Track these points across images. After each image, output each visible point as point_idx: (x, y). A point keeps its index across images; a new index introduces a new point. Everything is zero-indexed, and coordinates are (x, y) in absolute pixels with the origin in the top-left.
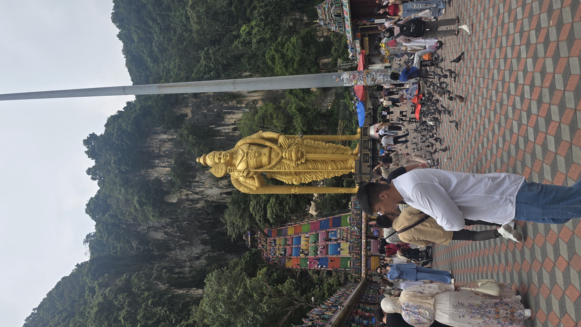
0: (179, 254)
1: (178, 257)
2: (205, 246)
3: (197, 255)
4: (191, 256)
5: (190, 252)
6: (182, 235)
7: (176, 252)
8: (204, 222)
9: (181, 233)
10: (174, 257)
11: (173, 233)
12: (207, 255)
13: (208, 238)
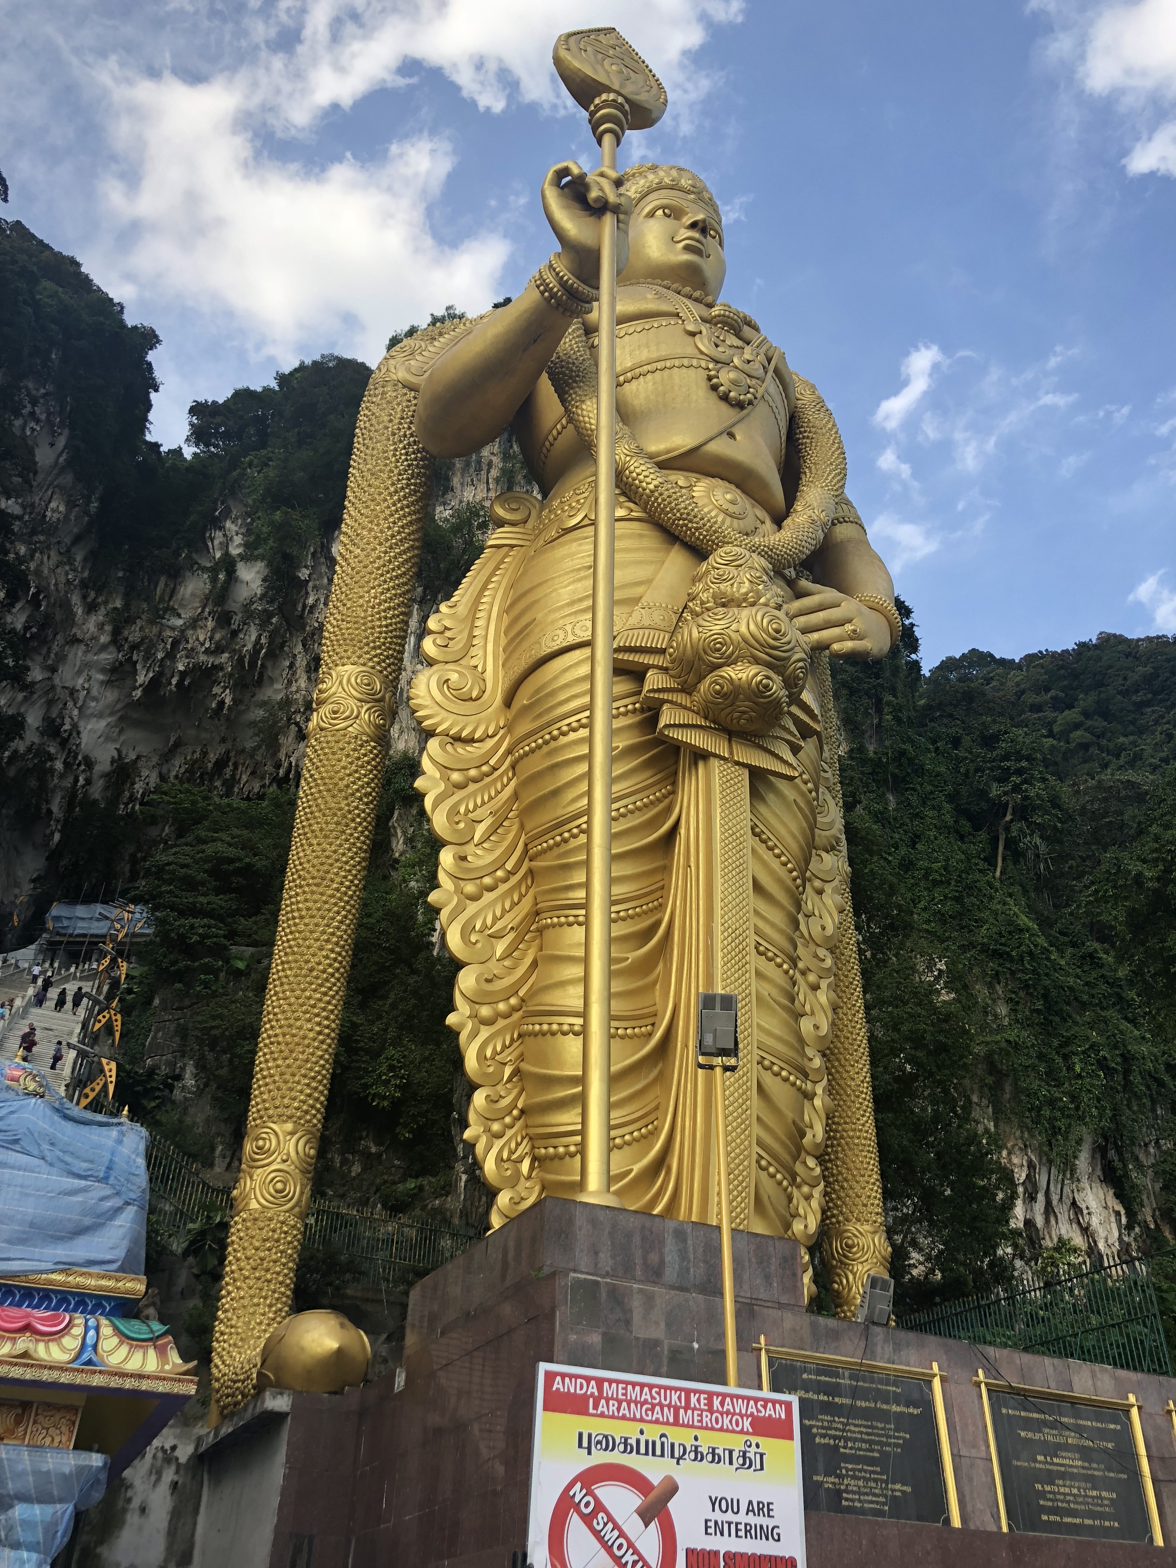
0: (91, 657)
1: (78, 654)
2: (106, 775)
3: (67, 727)
4: (70, 704)
5: (93, 704)
6: (174, 681)
7: (104, 648)
8: (218, 783)
9: (183, 675)
10: (79, 635)
11: (189, 646)
12: (59, 765)
13: (139, 787)
